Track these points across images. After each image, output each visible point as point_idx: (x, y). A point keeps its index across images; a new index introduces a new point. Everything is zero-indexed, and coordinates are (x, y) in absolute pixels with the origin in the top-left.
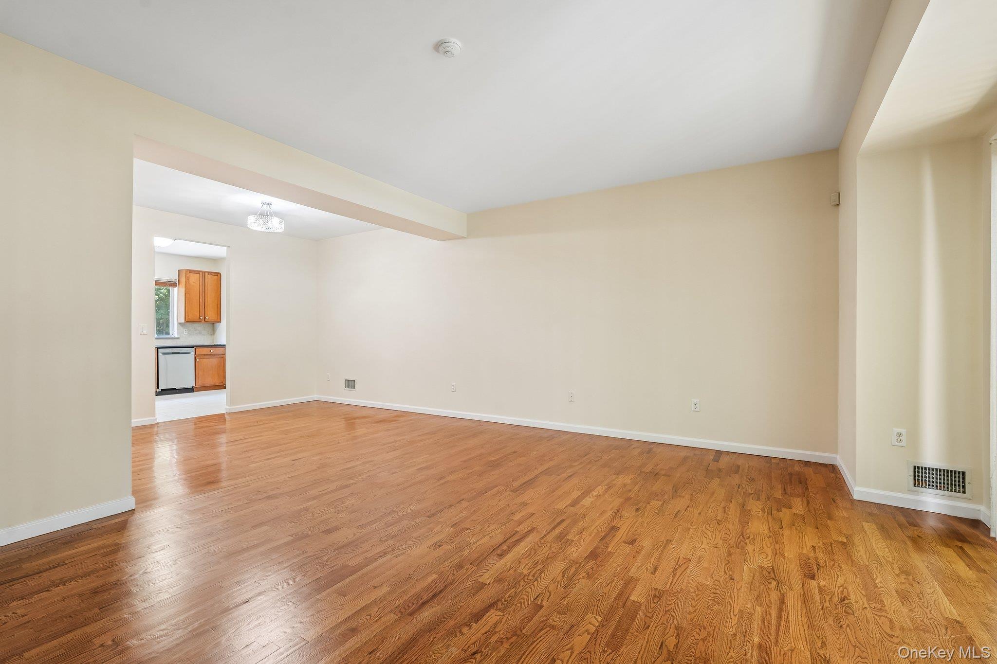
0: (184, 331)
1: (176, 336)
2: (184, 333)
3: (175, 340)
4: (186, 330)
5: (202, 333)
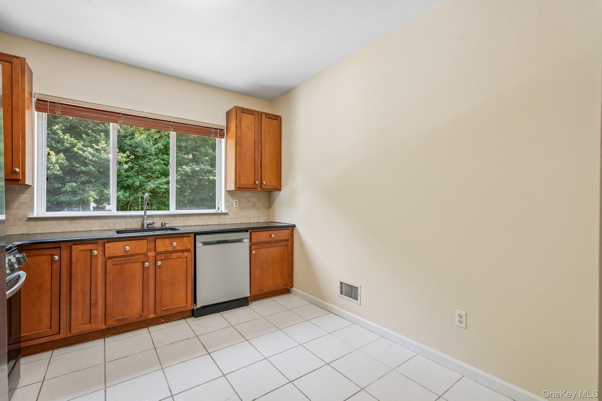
0: (234, 204)
1: (224, 211)
2: (234, 206)
3: (222, 216)
4: (236, 202)
5: (256, 206)
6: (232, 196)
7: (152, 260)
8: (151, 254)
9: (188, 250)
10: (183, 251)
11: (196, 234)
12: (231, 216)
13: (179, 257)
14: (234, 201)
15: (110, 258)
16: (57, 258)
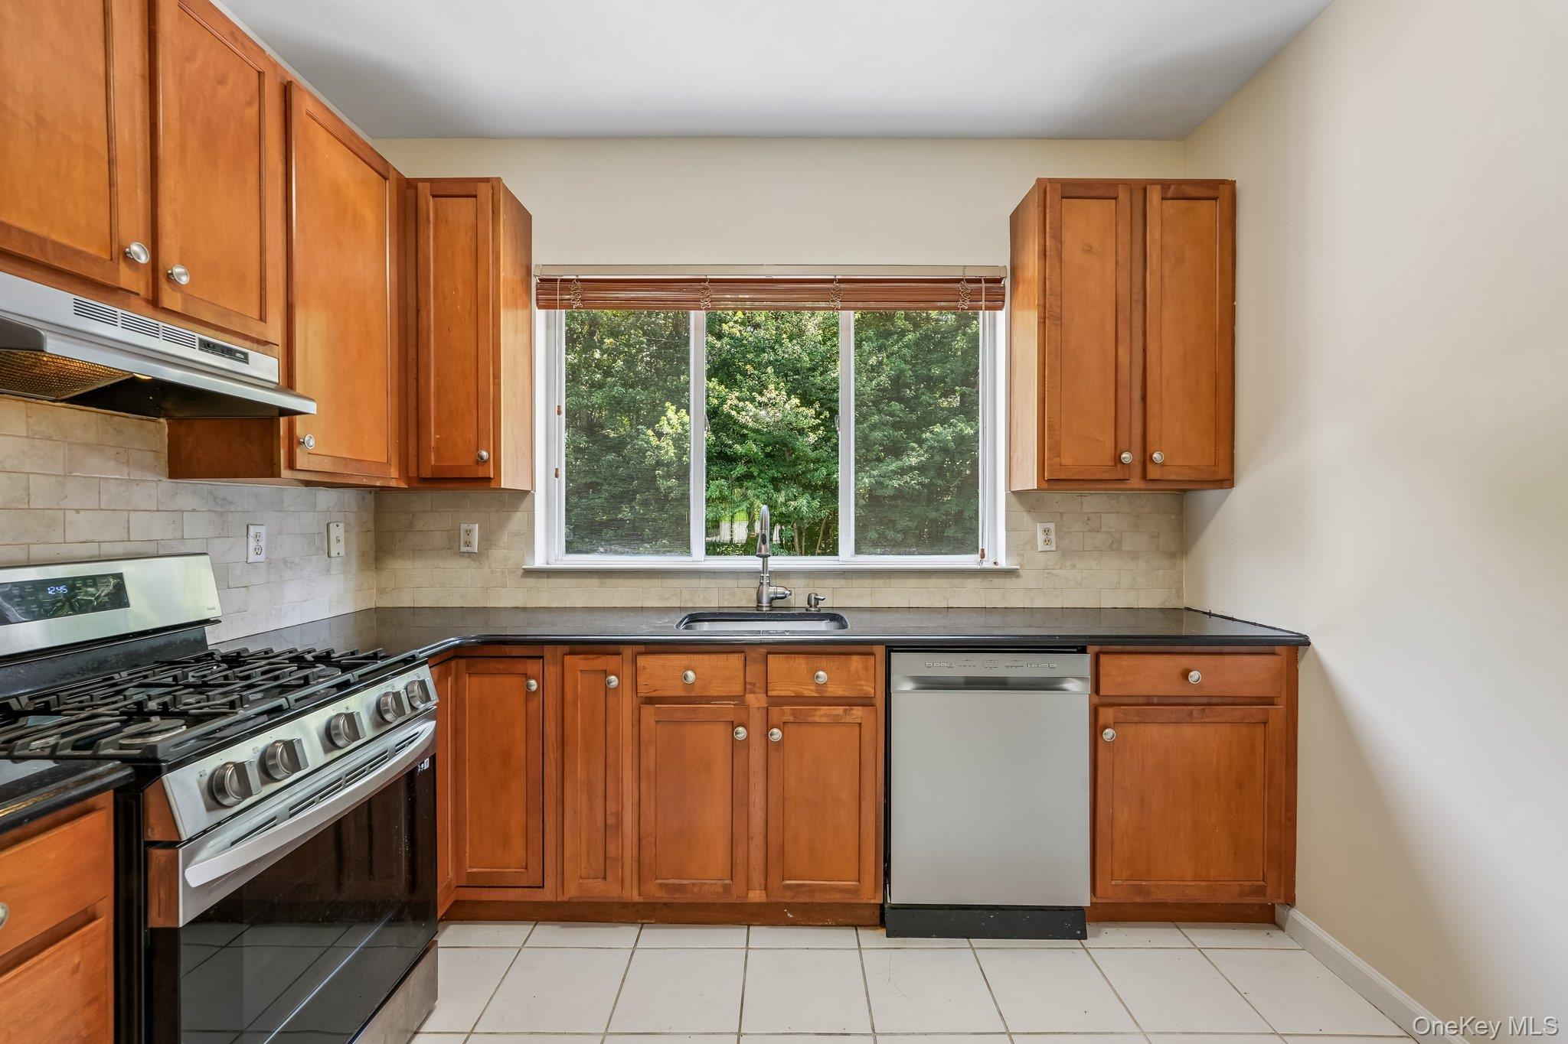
0: (1040, 537)
1: (1003, 563)
2: (1041, 546)
3: (997, 582)
4: (1046, 531)
5: (1126, 546)
6: (1031, 509)
7: (757, 720)
8: (756, 701)
9: (866, 702)
10: (849, 702)
11: (892, 648)
12: (1028, 579)
13: (836, 722)
14: (1040, 528)
15: (650, 701)
16: (534, 684)
